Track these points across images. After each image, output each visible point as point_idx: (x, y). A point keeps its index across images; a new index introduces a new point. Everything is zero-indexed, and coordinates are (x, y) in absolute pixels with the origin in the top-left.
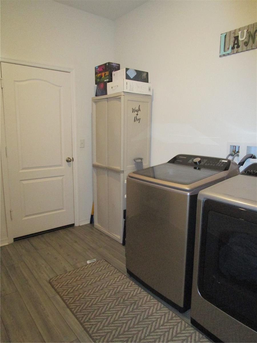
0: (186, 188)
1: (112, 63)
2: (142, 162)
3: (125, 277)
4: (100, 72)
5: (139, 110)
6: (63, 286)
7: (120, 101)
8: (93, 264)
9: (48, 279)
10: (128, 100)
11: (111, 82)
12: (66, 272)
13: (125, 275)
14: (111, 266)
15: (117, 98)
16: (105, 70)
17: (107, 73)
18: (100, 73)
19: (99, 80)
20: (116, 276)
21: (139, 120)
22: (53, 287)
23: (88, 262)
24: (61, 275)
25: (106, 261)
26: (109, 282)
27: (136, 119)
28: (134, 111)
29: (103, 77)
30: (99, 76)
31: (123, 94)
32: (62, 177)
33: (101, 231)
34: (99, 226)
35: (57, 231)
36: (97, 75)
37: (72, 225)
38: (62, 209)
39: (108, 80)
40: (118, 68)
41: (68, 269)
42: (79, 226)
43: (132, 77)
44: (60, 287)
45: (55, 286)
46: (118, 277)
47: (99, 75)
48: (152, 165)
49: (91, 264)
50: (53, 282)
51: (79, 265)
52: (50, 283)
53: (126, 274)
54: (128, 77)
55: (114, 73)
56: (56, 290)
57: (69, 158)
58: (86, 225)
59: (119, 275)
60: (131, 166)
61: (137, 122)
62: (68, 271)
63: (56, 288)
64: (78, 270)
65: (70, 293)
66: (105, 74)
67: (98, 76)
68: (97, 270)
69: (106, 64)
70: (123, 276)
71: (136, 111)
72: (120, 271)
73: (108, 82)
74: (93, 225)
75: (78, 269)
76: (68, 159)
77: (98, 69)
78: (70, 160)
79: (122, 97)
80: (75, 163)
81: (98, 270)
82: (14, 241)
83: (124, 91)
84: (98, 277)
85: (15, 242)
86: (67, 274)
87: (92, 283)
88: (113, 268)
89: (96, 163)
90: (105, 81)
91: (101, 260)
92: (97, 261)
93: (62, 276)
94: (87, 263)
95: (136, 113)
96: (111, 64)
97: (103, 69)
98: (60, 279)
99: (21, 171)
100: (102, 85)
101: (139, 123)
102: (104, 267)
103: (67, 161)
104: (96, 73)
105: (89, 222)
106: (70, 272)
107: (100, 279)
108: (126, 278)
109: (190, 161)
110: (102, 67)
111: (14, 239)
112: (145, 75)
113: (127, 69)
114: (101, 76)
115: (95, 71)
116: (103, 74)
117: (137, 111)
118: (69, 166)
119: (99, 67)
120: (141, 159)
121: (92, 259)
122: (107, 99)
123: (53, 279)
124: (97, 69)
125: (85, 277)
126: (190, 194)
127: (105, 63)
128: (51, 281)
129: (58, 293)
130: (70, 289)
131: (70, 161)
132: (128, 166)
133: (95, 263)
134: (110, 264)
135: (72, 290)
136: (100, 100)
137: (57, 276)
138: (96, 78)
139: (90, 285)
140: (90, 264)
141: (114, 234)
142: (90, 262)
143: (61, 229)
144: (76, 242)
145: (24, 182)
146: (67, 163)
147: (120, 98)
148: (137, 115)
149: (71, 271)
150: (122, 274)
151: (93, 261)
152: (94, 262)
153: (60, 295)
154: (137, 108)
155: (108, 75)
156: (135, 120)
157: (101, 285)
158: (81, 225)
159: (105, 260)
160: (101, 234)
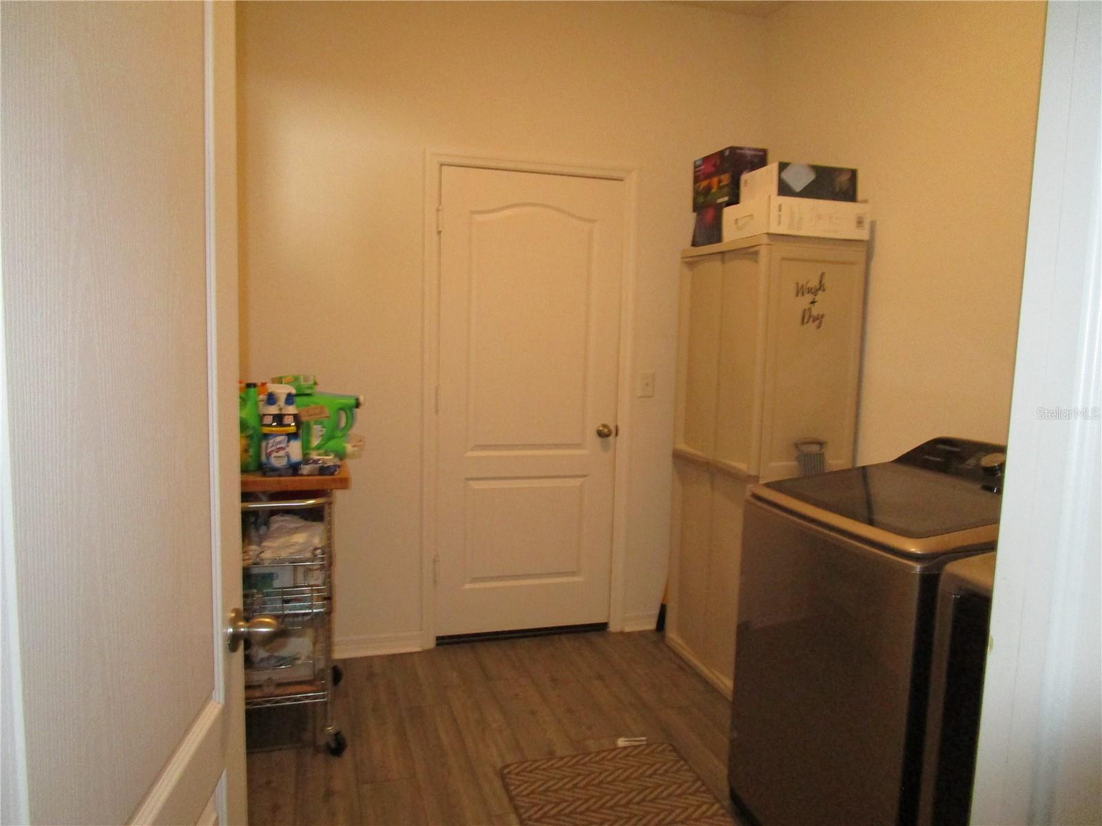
0: (913, 547)
1: (741, 148)
2: (823, 454)
3: (722, 811)
4: (708, 176)
5: (821, 287)
6: (532, 792)
7: (756, 261)
8: (635, 752)
9: (499, 765)
10: (784, 259)
11: (734, 206)
12: (551, 754)
13: (722, 807)
14: (685, 767)
15: (748, 252)
16: (719, 171)
17: (726, 179)
18: (705, 179)
19: (702, 200)
20: (693, 800)
21: (819, 319)
22: (506, 787)
23: (621, 742)
24: (536, 761)
25: (675, 750)
26: (666, 813)
27: (807, 317)
28: (800, 291)
29: (714, 190)
30: (703, 189)
31: (765, 240)
32: (581, 480)
33: (680, 658)
34: (680, 641)
35: (556, 637)
36: (698, 185)
37: (601, 627)
38: (573, 574)
39: (726, 199)
40: (760, 160)
41: (561, 749)
42: (622, 633)
43: (798, 189)
44: (525, 793)
45: (512, 788)
46: (699, 806)
47: (704, 184)
48: (861, 462)
49: (629, 750)
50: (509, 776)
51: (592, 745)
52: (502, 777)
53: (727, 803)
54: (784, 189)
55: (746, 177)
56: (511, 799)
57: (605, 426)
58: (642, 634)
59: (705, 800)
60: (785, 463)
61: (812, 326)
62: (559, 753)
63: (514, 793)
64: (587, 759)
65: (549, 817)
66: (720, 182)
67: (701, 188)
68: (640, 771)
69: (721, 153)
70: (717, 806)
71: (810, 291)
72: (708, 791)
73: (728, 204)
74: (663, 637)
75: (589, 754)
76: (601, 428)
77: (702, 167)
78: (606, 430)
79: (763, 251)
80: (622, 442)
81: (644, 772)
82: (437, 645)
83: (772, 231)
84: (637, 791)
85: (438, 647)
86: (553, 762)
87: (616, 805)
88: (691, 776)
89: (683, 447)
90: (720, 201)
91: (663, 744)
92: (648, 745)
93: (538, 764)
94: (614, 743)
95: (809, 297)
96: (739, 151)
97: (714, 166)
98: (530, 772)
99: (469, 454)
100: (710, 215)
101: (819, 327)
102: (664, 768)
103: (601, 434)
104: (697, 180)
105: (652, 625)
106: (562, 758)
107: (643, 800)
108: (723, 815)
109: (971, 462)
110: (713, 162)
111: (438, 638)
112: (844, 178)
113: (783, 166)
114: (709, 188)
115: (695, 172)
116: (715, 180)
117: (813, 292)
118: (605, 448)
119: (706, 160)
120: (821, 444)
121: (635, 736)
122: (721, 255)
123: (512, 767)
124: (700, 166)
125: (601, 782)
126: (923, 569)
127: (720, 149)
128: (506, 771)
129: (516, 808)
130: (549, 807)
131: (608, 435)
132: (773, 464)
133: (641, 748)
134: (686, 761)
135: (555, 811)
136: (702, 258)
137: (523, 762)
138: (697, 193)
139: (611, 808)
140: (625, 748)
141: (717, 673)
142: (627, 744)
143: (566, 633)
144: (600, 677)
145: (475, 485)
146: (599, 440)
147: (756, 253)
148: (813, 302)
149: (566, 757)
150: (713, 801)
151: (637, 743)
152: (636, 747)
153: (519, 816)
154: (814, 283)
155: (727, 185)
156: (806, 320)
157: (641, 817)
158: (628, 629)
159: (671, 745)
160: (681, 669)
